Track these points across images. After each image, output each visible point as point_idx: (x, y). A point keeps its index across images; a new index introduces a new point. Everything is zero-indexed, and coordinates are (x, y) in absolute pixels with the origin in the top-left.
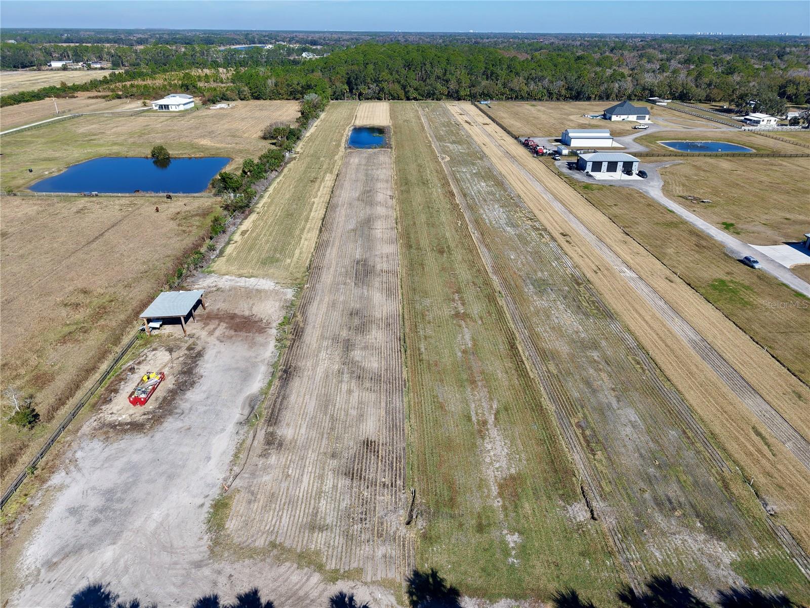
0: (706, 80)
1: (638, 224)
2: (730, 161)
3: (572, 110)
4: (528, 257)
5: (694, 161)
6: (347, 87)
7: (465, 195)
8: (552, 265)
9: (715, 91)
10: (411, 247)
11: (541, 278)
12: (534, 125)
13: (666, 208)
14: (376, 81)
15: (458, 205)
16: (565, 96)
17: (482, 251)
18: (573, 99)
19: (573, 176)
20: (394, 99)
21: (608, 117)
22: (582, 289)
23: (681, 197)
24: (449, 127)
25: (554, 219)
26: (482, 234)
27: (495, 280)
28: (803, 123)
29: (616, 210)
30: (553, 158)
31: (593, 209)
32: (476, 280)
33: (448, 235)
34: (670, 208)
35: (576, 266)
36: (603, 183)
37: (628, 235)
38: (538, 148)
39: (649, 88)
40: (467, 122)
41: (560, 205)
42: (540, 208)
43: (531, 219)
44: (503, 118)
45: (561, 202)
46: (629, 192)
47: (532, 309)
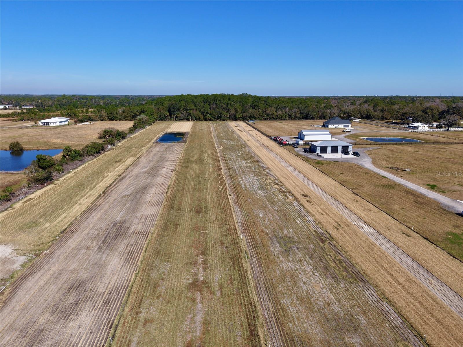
0: (380, 108)
1: (362, 187)
2: (411, 146)
3: (304, 124)
4: (275, 215)
5: (387, 147)
6: (168, 113)
7: (229, 169)
8: (296, 222)
9: (386, 113)
10: (172, 208)
11: (286, 236)
12: (281, 131)
13: (380, 175)
14: (186, 110)
15: (222, 175)
16: (299, 117)
17: (235, 210)
18: (304, 119)
19: (308, 156)
20: (197, 120)
21: (326, 126)
22: (327, 246)
23: (388, 167)
24: (227, 132)
25: (296, 184)
26: (238, 196)
27: (243, 239)
28: (445, 127)
29: (342, 177)
30: (293, 147)
31: (326, 177)
32: (224, 240)
33: (209, 197)
34: (383, 175)
35: (318, 223)
36: (330, 160)
37: (357, 195)
38: (283, 141)
39: (348, 112)
40: (239, 130)
41: (300, 174)
42: (285, 176)
43: (277, 184)
44: (261, 128)
45: (300, 172)
46: (349, 165)
47: (278, 272)
